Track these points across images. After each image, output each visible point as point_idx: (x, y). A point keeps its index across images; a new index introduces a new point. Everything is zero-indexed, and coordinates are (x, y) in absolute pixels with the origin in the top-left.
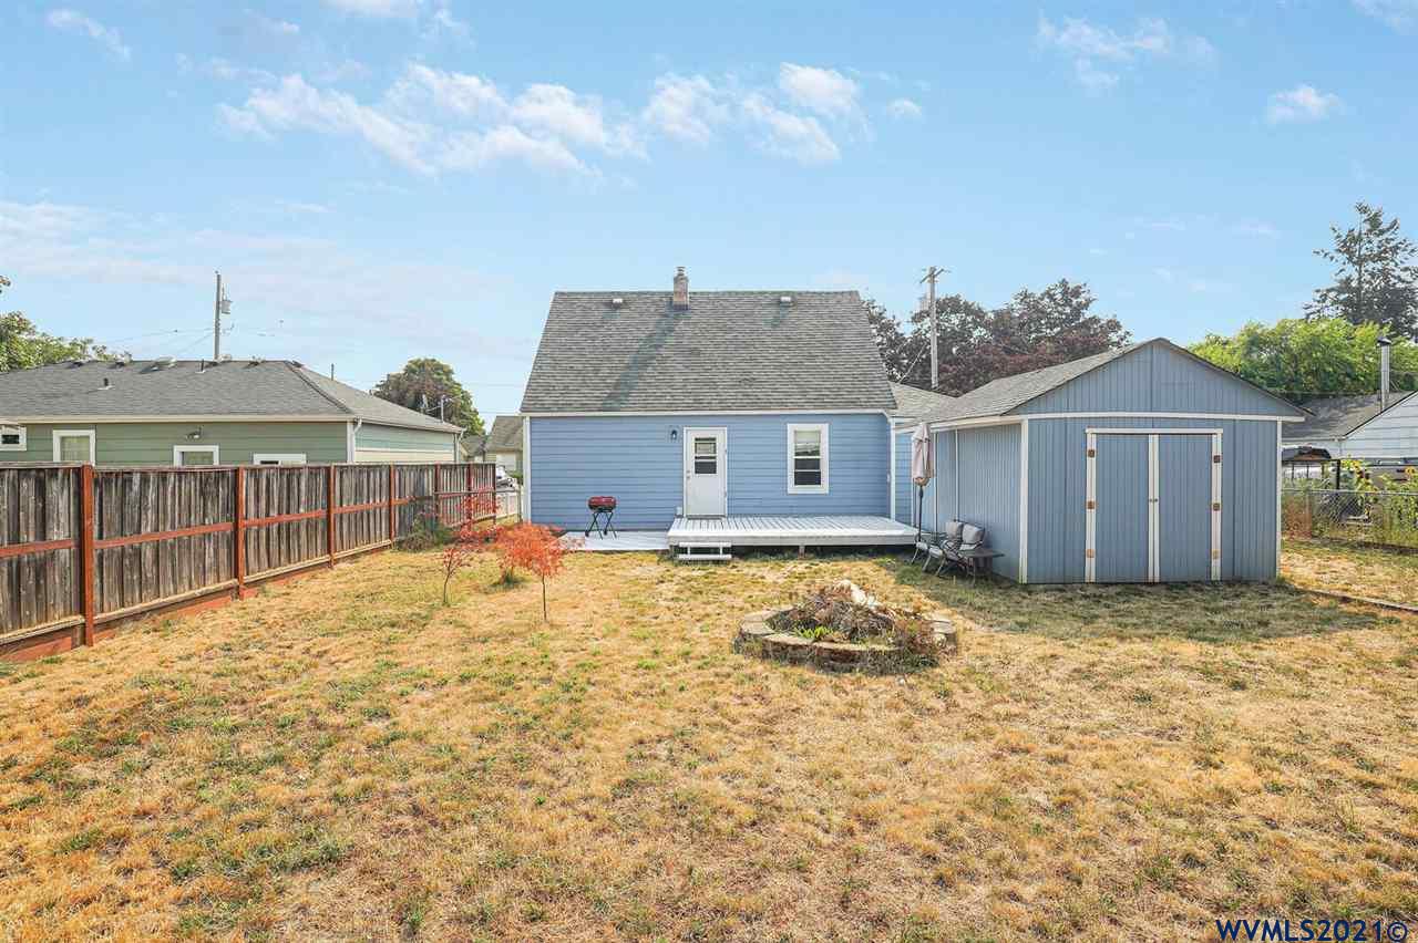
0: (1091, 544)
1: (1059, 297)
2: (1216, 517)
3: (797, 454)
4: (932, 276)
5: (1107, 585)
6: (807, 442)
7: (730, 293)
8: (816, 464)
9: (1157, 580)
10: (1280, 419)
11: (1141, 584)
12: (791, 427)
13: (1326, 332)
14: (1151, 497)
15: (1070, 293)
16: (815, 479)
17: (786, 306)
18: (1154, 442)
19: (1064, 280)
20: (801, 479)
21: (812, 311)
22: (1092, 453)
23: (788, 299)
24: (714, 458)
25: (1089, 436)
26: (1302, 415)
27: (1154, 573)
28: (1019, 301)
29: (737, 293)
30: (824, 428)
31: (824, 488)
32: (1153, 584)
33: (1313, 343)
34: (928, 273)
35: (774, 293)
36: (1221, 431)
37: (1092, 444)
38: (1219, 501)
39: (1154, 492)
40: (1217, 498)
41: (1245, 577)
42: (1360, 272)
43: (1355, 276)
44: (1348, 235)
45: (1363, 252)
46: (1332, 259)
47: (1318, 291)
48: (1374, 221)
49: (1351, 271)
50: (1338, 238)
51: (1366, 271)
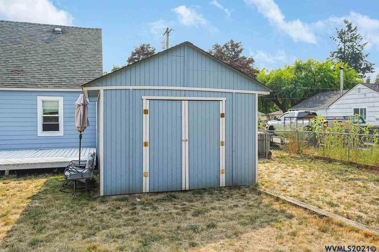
0: (146, 168)
1: (230, 47)
2: (223, 149)
3: (44, 114)
4: (167, 32)
5: (157, 193)
6: (50, 107)
7: (26, 23)
8: (57, 119)
9: (187, 188)
10: (257, 93)
11: (179, 191)
12: (40, 99)
13: (325, 65)
14: (183, 138)
15: (235, 46)
16: (56, 128)
17: (58, 33)
18: (185, 105)
19: (232, 40)
20: (46, 128)
21: (72, 37)
22: (146, 112)
23: (60, 29)
25: (144, 101)
26: (269, 91)
27: (186, 185)
28: (214, 48)
29: (30, 24)
30: (61, 99)
31: (60, 133)
32: (186, 191)
33: (321, 69)
34: (166, 30)
35: (52, 26)
36: (225, 99)
37: (146, 105)
38: (224, 140)
39: (185, 135)
40: (222, 138)
41: (239, 184)
42: (345, 46)
43: (343, 47)
44: (341, 31)
45: (346, 38)
46: (336, 40)
47: (331, 52)
48: (349, 27)
49: (342, 45)
50: (338, 32)
51: (347, 45)
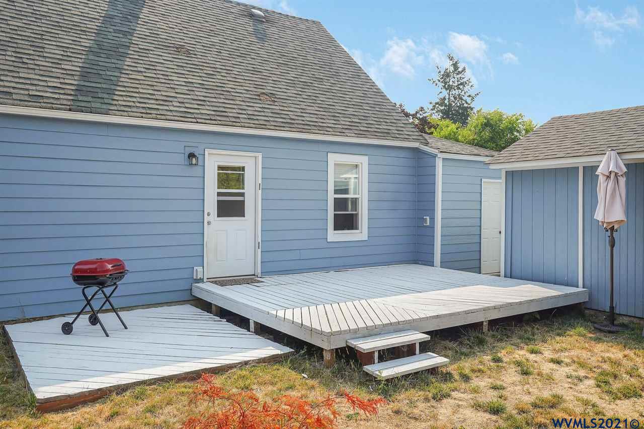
3: (335, 192)
8: (354, 204)
17: (259, 20)
23: (258, 12)
24: (243, 195)
30: (364, 162)
42: (449, 94)
43: (447, 97)
44: (445, 72)
45: (451, 83)
46: (436, 84)
47: (431, 103)
48: (455, 65)
49: (445, 93)
50: (440, 72)
51: (452, 94)
